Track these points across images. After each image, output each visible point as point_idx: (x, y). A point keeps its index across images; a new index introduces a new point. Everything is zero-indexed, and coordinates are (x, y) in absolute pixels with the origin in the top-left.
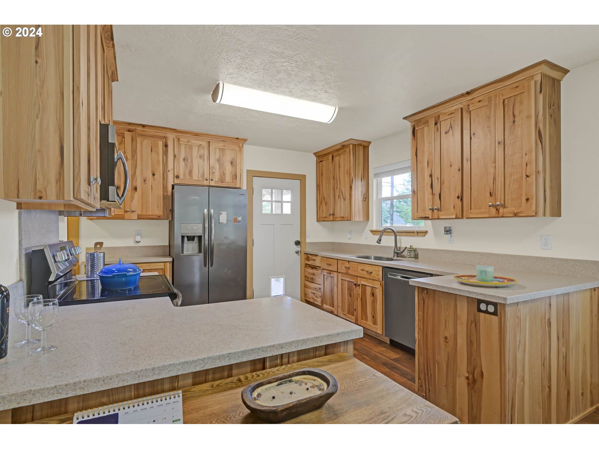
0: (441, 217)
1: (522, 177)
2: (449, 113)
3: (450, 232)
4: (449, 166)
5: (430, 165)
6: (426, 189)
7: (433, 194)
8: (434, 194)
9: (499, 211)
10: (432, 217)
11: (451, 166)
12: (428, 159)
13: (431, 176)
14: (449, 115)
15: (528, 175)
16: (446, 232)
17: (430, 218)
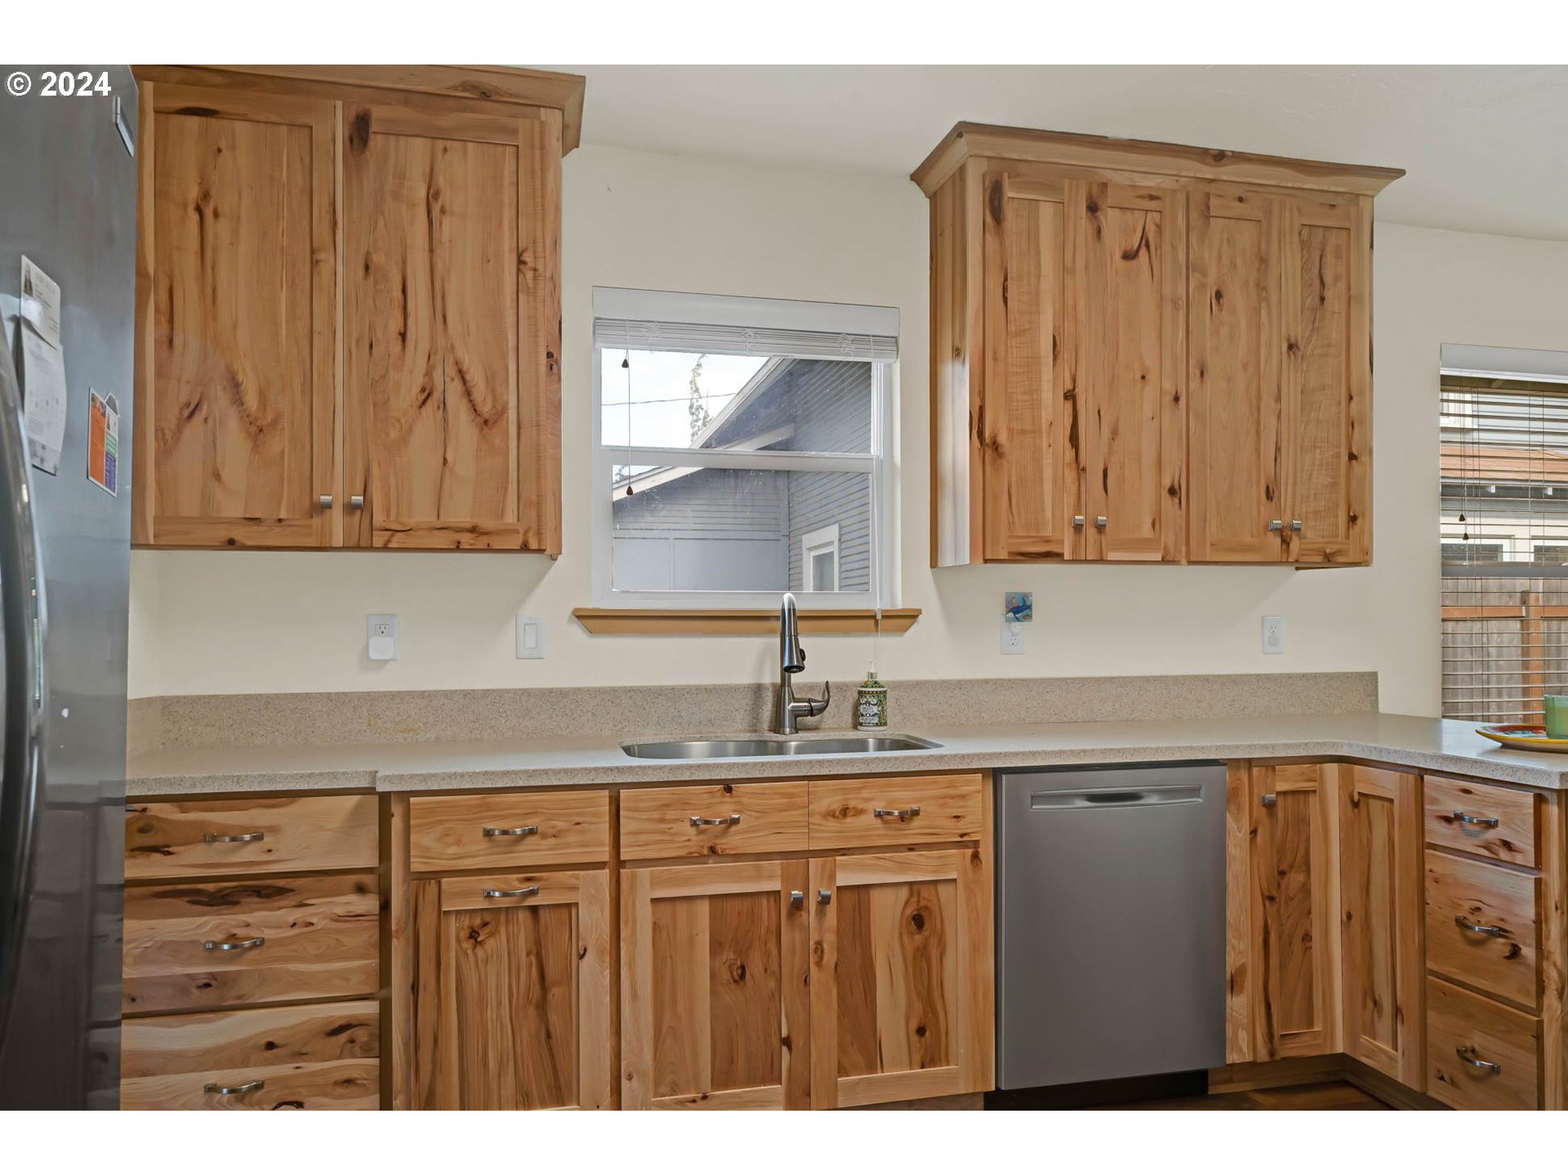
0: (1111, 556)
1: (1338, 456)
2: (1145, 192)
3: (1025, 613)
4: (1138, 376)
5: (1066, 355)
6: (1045, 445)
7: (1078, 468)
8: (1084, 469)
9: (1288, 544)
10: (1074, 551)
11: (1143, 377)
12: (1054, 328)
13: (1070, 396)
14: (1142, 197)
15: (1355, 451)
16: (1011, 615)
17: (1066, 557)
